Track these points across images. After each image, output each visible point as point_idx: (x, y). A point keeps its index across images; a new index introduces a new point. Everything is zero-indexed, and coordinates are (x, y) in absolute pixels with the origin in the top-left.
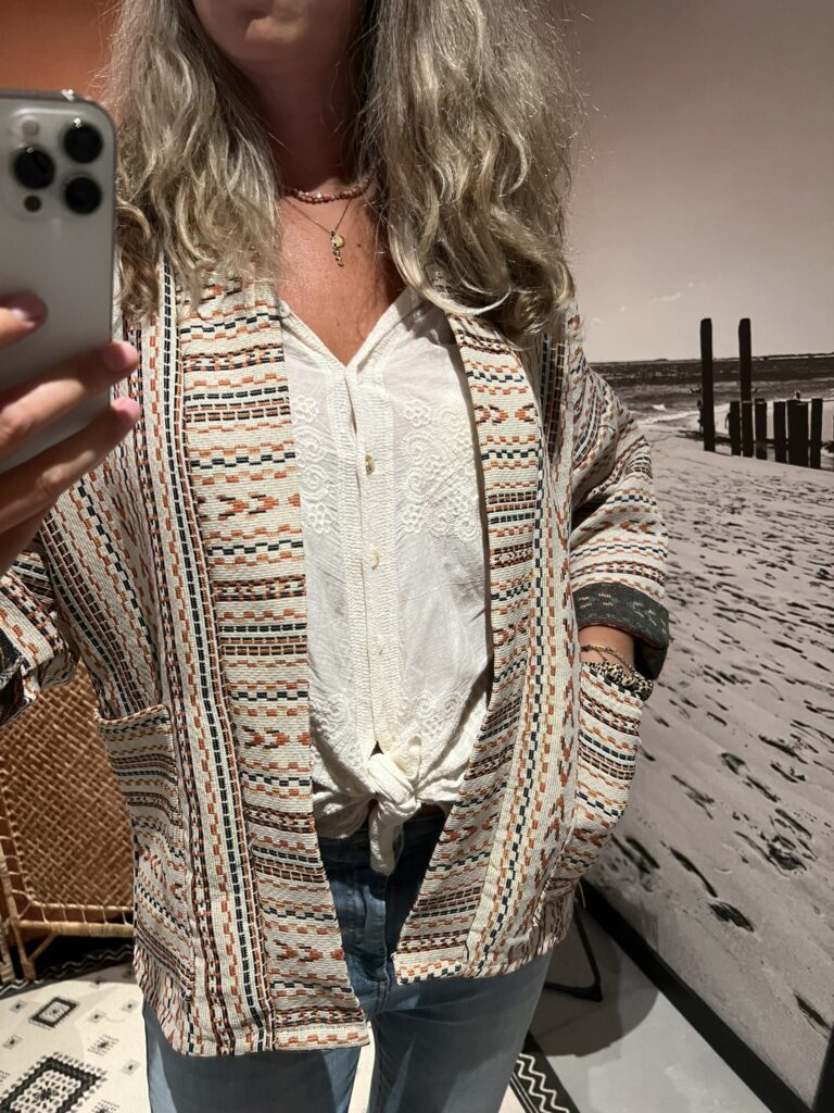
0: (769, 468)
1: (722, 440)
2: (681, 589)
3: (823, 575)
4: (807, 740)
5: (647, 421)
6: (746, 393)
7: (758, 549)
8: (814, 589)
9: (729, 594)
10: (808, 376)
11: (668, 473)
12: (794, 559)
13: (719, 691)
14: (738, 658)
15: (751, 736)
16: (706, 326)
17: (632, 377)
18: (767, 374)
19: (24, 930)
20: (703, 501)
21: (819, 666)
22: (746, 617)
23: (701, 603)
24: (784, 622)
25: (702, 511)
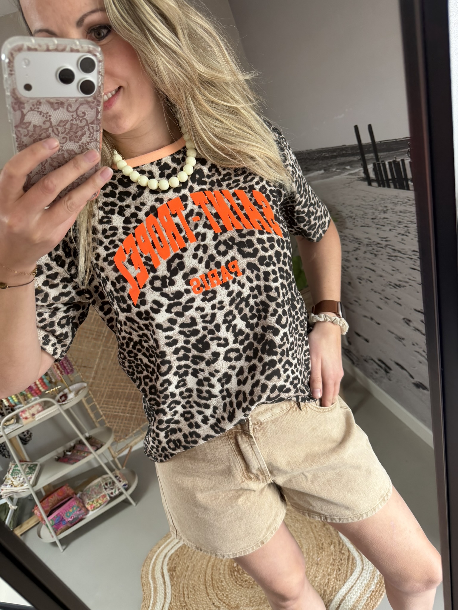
0: (391, 192)
1: (373, 181)
2: (373, 249)
5: (345, 174)
6: (377, 158)
7: (397, 228)
9: (390, 249)
11: (357, 197)
12: (409, 231)
13: (396, 292)
14: (399, 276)
15: (411, 309)
16: (356, 127)
17: (335, 154)
20: (373, 209)
22: (399, 258)
23: (382, 254)
24: (411, 259)
25: (373, 213)
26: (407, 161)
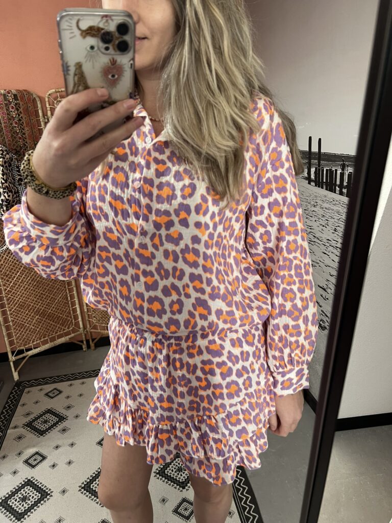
0: (323, 192)
1: (313, 181)
3: (335, 230)
4: (329, 286)
6: (319, 165)
7: (320, 220)
8: (333, 235)
9: (312, 236)
10: (335, 161)
12: (328, 224)
16: (310, 138)
18: (325, 159)
19: (91, 332)
20: (307, 202)
21: (333, 260)
22: (316, 244)
24: (325, 245)
25: (307, 206)
26: (339, 172)
